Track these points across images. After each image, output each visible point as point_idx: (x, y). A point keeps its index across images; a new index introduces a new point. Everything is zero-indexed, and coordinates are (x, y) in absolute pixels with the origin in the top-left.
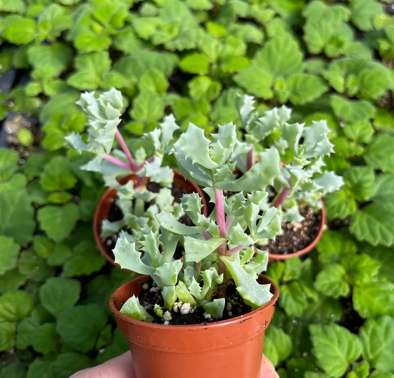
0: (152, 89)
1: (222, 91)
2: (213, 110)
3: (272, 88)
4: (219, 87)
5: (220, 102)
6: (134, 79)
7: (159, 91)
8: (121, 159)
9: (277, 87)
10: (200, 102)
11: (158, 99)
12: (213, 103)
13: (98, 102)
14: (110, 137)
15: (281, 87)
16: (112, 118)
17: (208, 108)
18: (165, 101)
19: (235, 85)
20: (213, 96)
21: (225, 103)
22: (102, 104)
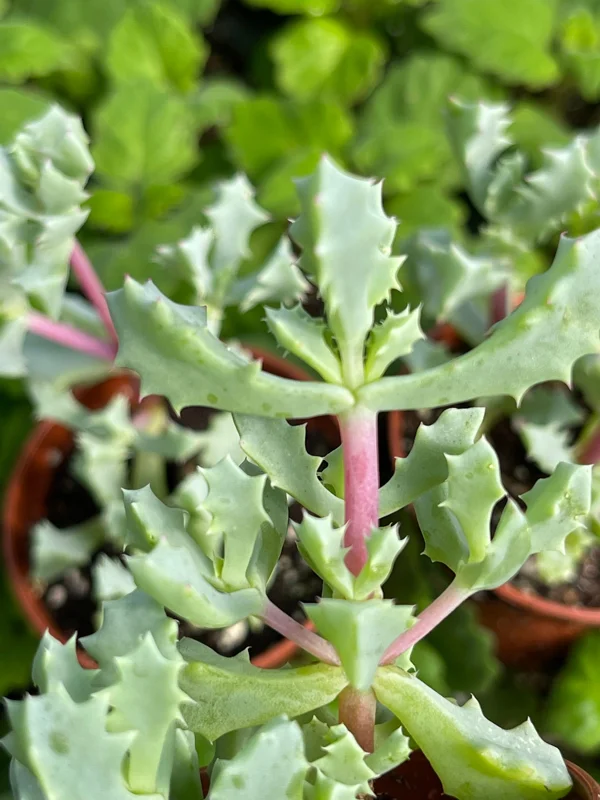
0: (149, 68)
1: (387, 67)
2: (360, 134)
3: (555, 47)
4: (375, 52)
5: (381, 105)
6: (88, 41)
7: (172, 77)
8: (81, 325)
9: (571, 44)
10: (316, 107)
11: (174, 107)
12: (358, 109)
13: (12, 159)
14: (53, 269)
15: (585, 42)
16: (58, 209)
17: (344, 128)
18: (196, 108)
19: (428, 44)
20: (357, 86)
21: (401, 110)
22: (26, 164)
